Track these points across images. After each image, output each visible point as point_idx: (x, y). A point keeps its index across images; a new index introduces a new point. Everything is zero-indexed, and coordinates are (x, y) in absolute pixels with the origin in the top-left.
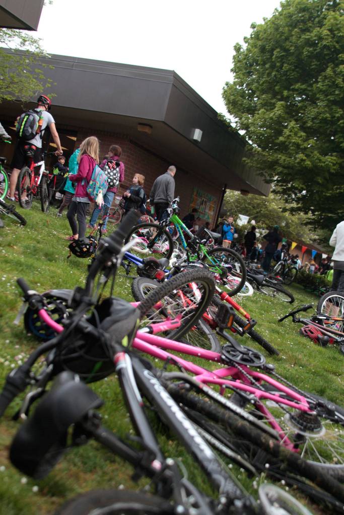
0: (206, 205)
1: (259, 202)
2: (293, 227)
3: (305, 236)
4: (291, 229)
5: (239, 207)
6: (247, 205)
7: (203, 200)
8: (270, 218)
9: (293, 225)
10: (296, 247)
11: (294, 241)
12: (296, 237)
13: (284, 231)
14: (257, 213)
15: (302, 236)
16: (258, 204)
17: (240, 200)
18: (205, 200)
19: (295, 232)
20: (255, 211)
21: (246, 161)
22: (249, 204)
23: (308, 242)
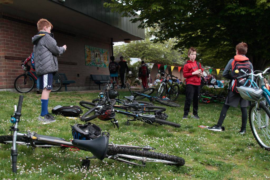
0: (100, 57)
1: (142, 46)
2: (169, 57)
3: (178, 60)
4: (168, 58)
5: (130, 53)
6: (135, 51)
7: (97, 54)
8: (152, 55)
9: (168, 55)
10: (174, 69)
11: (172, 65)
12: (173, 62)
13: (164, 61)
14: (143, 54)
15: (176, 61)
16: (142, 48)
17: (130, 49)
18: (98, 53)
19: (171, 60)
20: (141, 53)
21: (107, 5)
22: (136, 50)
23: (181, 64)
